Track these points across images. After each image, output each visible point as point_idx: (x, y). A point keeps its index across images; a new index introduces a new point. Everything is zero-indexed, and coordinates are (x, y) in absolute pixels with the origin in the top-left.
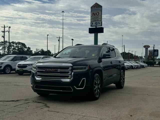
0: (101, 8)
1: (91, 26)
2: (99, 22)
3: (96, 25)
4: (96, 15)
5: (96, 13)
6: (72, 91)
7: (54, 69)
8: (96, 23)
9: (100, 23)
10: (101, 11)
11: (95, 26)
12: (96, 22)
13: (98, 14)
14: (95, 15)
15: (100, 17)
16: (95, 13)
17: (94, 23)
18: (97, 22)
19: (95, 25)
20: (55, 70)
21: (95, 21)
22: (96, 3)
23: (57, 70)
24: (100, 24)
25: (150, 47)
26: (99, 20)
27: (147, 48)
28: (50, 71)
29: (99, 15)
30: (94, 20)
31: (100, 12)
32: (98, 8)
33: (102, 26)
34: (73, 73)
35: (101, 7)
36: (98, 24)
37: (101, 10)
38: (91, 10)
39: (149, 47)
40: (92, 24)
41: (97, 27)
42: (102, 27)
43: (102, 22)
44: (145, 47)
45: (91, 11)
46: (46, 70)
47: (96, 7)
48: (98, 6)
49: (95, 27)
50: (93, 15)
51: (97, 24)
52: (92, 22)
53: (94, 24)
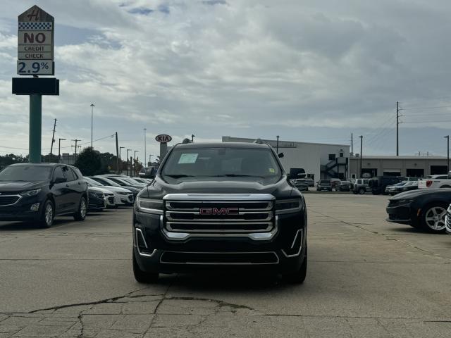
0: (51, 23)
1: (20, 72)
2: (45, 62)
3: (36, 70)
4: (35, 42)
5: (37, 36)
6: (278, 262)
7: (229, 209)
8: (36, 66)
9: (50, 65)
10: (50, 32)
11: (31, 73)
12: (36, 61)
13: (40, 38)
14: (31, 41)
15: (47, 48)
16: (32, 35)
17: (29, 64)
18: (40, 62)
19: (32, 70)
20: (231, 211)
21: (32, 57)
22: (35, 6)
23: (238, 211)
24: (47, 67)
25: (171, 139)
26: (46, 56)
27: (166, 143)
28: (217, 215)
29: (46, 42)
30: (28, 56)
31: (48, 35)
32: (42, 20)
33: (53, 74)
34: (277, 217)
35: (51, 19)
36: (41, 67)
37: (51, 28)
38: (19, 24)
39: (168, 138)
40: (22, 69)
41: (40, 77)
42: (55, 79)
43: (53, 63)
44: (159, 138)
45: (19, 28)
46: (205, 211)
47: (34, 18)
48: (41, 15)
49: (32, 77)
50: (25, 41)
51: (38, 68)
52: (23, 61)
53: (29, 67)
